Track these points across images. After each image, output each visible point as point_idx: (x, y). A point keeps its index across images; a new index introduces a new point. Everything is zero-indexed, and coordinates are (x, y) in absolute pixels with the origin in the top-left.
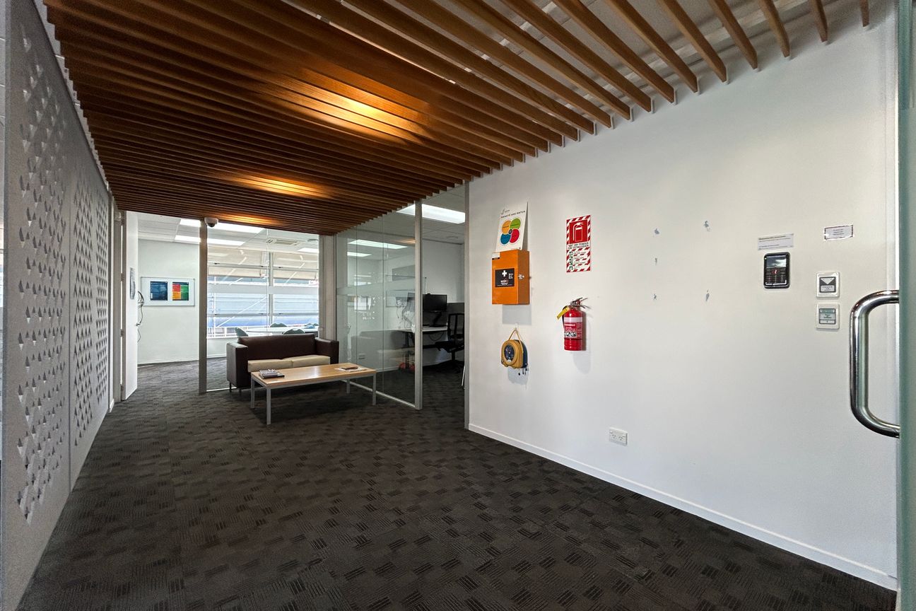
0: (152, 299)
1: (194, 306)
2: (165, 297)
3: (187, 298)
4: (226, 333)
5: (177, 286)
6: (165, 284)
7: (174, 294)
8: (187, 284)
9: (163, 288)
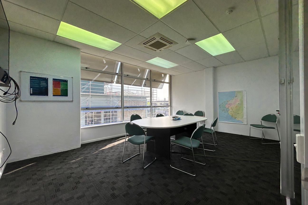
0: (31, 95)
1: (72, 101)
2: (45, 93)
3: (66, 95)
4: (102, 121)
5: (57, 82)
6: (46, 80)
7: (54, 90)
8: (66, 81)
9: (43, 84)
